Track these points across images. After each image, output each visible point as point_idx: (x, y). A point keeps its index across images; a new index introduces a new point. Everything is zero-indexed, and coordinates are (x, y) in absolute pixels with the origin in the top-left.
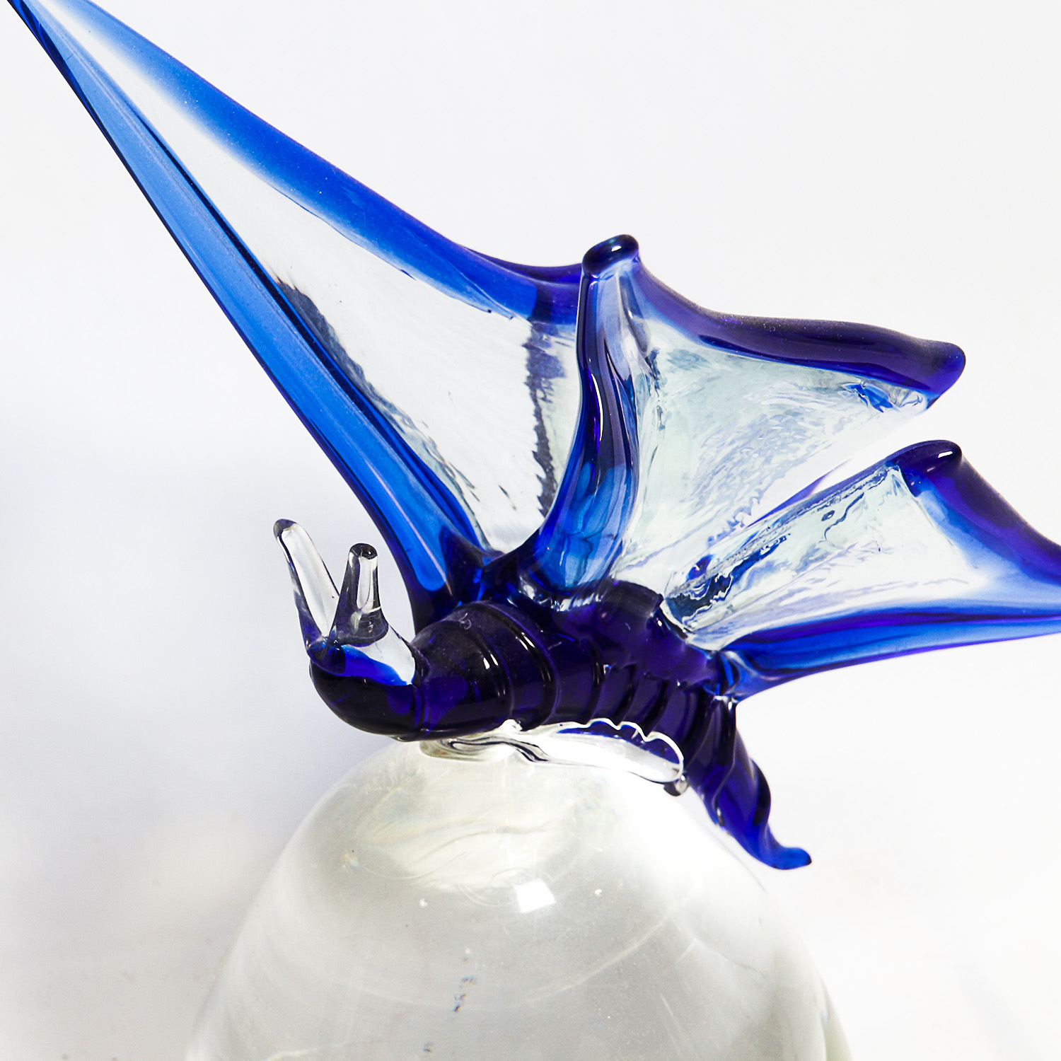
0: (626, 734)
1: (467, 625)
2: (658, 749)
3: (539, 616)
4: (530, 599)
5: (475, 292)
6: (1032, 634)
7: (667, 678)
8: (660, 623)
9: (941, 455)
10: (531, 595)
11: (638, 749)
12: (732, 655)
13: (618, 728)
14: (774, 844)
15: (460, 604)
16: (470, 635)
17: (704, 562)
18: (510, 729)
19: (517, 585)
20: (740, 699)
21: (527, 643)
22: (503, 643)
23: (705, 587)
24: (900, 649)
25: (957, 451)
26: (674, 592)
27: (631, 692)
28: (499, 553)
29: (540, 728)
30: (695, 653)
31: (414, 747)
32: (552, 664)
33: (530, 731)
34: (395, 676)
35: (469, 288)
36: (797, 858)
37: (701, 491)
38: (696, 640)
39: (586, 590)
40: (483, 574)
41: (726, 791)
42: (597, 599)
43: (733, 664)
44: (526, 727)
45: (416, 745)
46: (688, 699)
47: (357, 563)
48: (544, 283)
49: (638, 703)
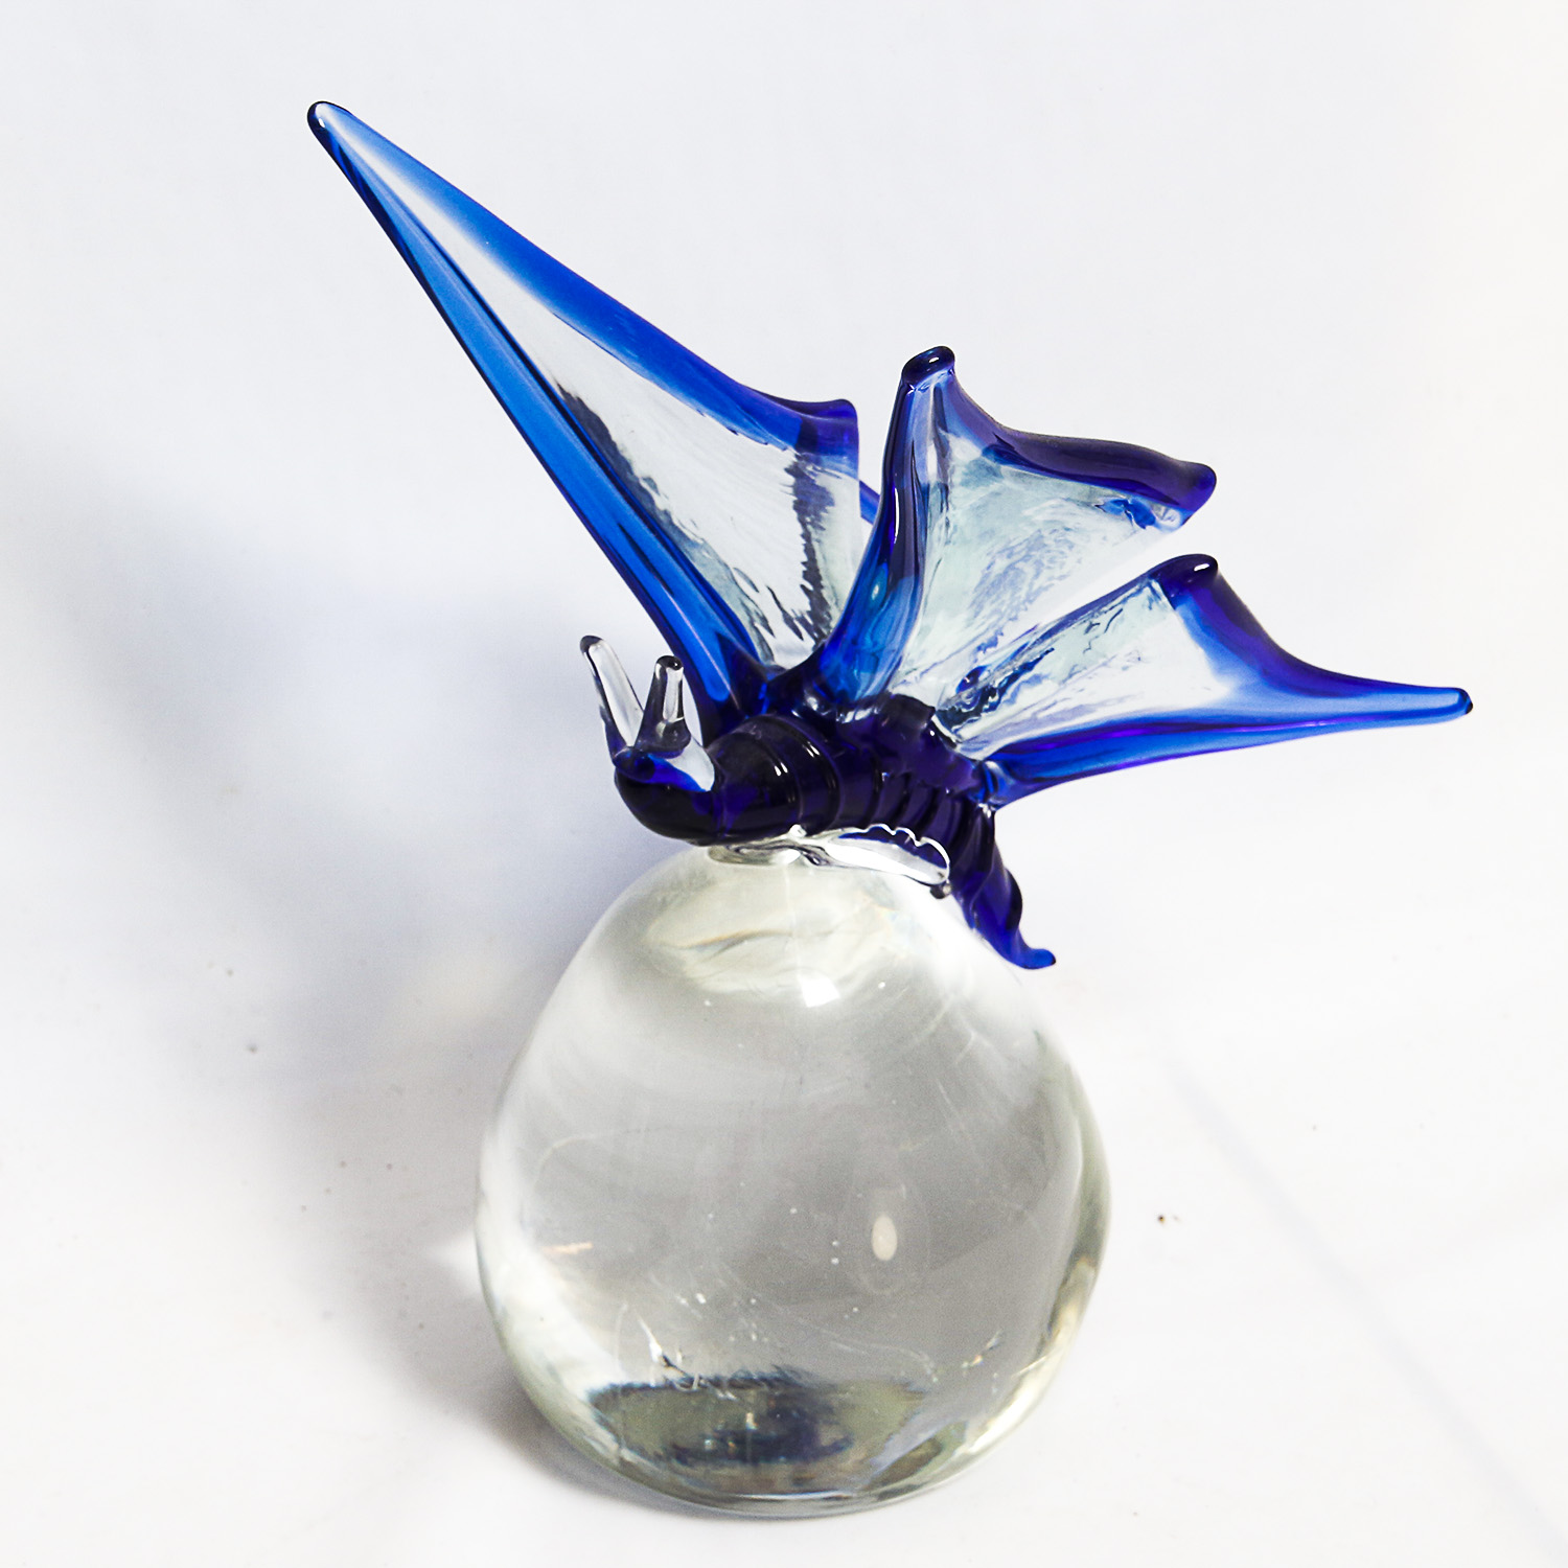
0: (900, 839)
1: (757, 735)
2: (928, 854)
3: (823, 727)
4: (812, 710)
5: (750, 424)
6: (1256, 742)
7: (937, 786)
8: (932, 733)
9: (1197, 569)
10: (815, 707)
11: (909, 854)
12: (992, 765)
13: (893, 833)
14: (1024, 946)
15: (747, 718)
16: (760, 745)
17: (975, 674)
18: (796, 833)
19: (802, 698)
20: (998, 807)
21: (813, 751)
22: (794, 754)
23: (975, 699)
24: (1144, 758)
25: (1213, 563)
26: (945, 704)
27: (906, 800)
28: (782, 669)
29: (824, 833)
30: (963, 761)
31: (703, 851)
32: (836, 770)
33: (814, 836)
34: (694, 784)
35: (745, 420)
36: (1043, 959)
37: (977, 606)
38: (963, 749)
39: (867, 703)
40: (768, 688)
41: (982, 898)
42: (875, 711)
43: (992, 774)
44: (810, 833)
45: (705, 849)
46: (953, 806)
47: (664, 674)
48: (810, 417)
49: (912, 809)
